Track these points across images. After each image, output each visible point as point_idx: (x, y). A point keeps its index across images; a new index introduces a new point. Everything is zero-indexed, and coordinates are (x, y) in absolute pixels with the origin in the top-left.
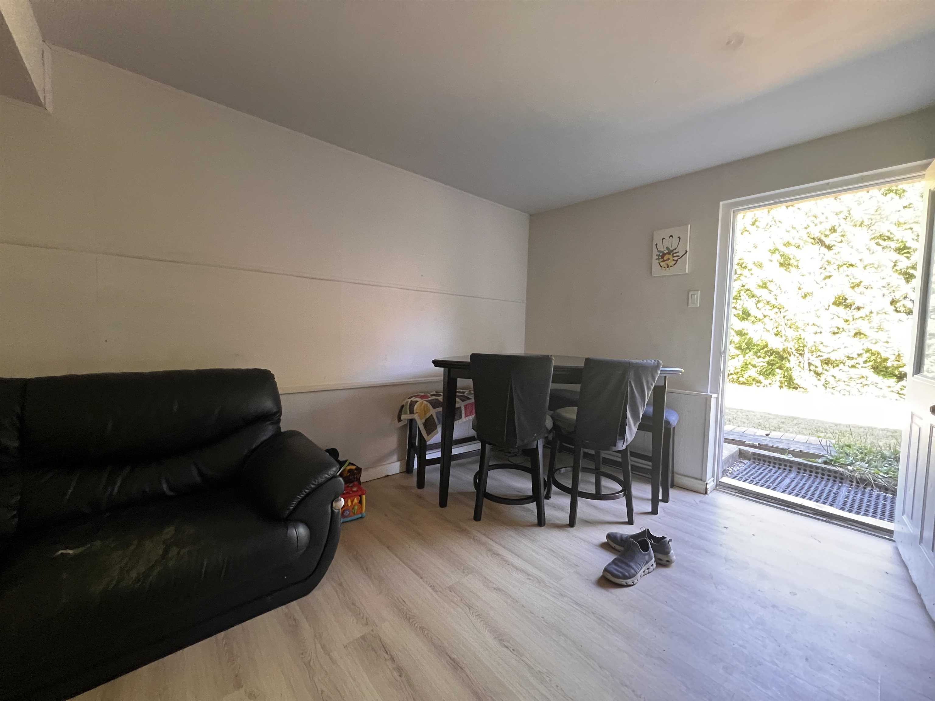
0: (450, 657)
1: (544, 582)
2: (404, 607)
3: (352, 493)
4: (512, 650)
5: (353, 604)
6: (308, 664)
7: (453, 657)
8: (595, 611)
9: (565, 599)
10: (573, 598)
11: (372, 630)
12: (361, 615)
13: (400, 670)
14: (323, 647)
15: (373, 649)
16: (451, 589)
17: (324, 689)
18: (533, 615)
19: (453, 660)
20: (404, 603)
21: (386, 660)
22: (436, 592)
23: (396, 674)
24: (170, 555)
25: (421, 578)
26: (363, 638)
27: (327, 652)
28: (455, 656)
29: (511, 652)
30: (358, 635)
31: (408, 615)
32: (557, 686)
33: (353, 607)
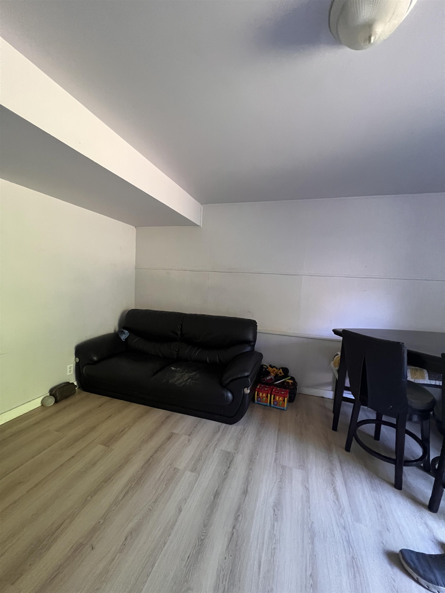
0: (247, 488)
1: (343, 512)
2: (255, 456)
3: (280, 394)
4: (275, 514)
5: (240, 440)
6: (207, 446)
7: (248, 489)
8: (356, 558)
9: (344, 532)
10: (350, 536)
11: (235, 453)
12: (238, 445)
13: (227, 473)
14: (216, 444)
15: (227, 459)
16: (283, 467)
17: (203, 455)
18: (309, 516)
19: (247, 490)
20: (256, 455)
21: (227, 466)
22: (275, 462)
23: (224, 473)
24: (188, 381)
25: (276, 452)
26: (229, 453)
27: (215, 447)
28: (249, 490)
29: (274, 515)
30: (229, 450)
31: (252, 460)
32: (274, 549)
33: (239, 440)
